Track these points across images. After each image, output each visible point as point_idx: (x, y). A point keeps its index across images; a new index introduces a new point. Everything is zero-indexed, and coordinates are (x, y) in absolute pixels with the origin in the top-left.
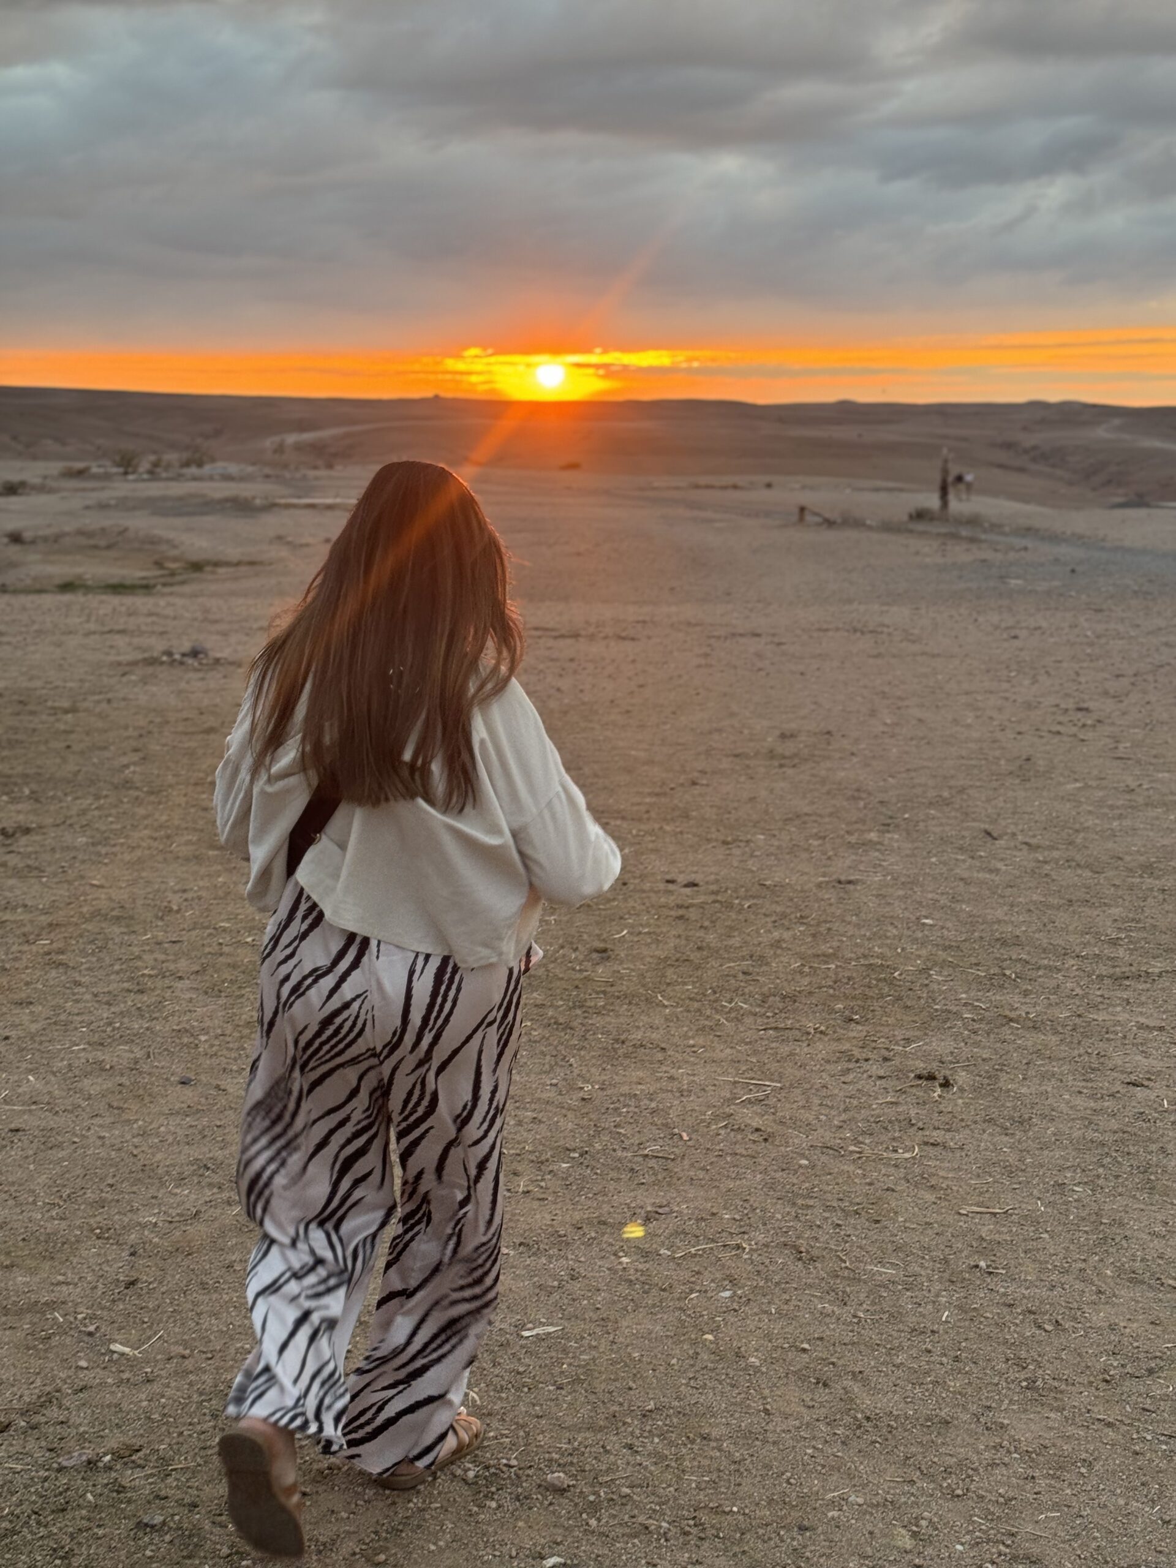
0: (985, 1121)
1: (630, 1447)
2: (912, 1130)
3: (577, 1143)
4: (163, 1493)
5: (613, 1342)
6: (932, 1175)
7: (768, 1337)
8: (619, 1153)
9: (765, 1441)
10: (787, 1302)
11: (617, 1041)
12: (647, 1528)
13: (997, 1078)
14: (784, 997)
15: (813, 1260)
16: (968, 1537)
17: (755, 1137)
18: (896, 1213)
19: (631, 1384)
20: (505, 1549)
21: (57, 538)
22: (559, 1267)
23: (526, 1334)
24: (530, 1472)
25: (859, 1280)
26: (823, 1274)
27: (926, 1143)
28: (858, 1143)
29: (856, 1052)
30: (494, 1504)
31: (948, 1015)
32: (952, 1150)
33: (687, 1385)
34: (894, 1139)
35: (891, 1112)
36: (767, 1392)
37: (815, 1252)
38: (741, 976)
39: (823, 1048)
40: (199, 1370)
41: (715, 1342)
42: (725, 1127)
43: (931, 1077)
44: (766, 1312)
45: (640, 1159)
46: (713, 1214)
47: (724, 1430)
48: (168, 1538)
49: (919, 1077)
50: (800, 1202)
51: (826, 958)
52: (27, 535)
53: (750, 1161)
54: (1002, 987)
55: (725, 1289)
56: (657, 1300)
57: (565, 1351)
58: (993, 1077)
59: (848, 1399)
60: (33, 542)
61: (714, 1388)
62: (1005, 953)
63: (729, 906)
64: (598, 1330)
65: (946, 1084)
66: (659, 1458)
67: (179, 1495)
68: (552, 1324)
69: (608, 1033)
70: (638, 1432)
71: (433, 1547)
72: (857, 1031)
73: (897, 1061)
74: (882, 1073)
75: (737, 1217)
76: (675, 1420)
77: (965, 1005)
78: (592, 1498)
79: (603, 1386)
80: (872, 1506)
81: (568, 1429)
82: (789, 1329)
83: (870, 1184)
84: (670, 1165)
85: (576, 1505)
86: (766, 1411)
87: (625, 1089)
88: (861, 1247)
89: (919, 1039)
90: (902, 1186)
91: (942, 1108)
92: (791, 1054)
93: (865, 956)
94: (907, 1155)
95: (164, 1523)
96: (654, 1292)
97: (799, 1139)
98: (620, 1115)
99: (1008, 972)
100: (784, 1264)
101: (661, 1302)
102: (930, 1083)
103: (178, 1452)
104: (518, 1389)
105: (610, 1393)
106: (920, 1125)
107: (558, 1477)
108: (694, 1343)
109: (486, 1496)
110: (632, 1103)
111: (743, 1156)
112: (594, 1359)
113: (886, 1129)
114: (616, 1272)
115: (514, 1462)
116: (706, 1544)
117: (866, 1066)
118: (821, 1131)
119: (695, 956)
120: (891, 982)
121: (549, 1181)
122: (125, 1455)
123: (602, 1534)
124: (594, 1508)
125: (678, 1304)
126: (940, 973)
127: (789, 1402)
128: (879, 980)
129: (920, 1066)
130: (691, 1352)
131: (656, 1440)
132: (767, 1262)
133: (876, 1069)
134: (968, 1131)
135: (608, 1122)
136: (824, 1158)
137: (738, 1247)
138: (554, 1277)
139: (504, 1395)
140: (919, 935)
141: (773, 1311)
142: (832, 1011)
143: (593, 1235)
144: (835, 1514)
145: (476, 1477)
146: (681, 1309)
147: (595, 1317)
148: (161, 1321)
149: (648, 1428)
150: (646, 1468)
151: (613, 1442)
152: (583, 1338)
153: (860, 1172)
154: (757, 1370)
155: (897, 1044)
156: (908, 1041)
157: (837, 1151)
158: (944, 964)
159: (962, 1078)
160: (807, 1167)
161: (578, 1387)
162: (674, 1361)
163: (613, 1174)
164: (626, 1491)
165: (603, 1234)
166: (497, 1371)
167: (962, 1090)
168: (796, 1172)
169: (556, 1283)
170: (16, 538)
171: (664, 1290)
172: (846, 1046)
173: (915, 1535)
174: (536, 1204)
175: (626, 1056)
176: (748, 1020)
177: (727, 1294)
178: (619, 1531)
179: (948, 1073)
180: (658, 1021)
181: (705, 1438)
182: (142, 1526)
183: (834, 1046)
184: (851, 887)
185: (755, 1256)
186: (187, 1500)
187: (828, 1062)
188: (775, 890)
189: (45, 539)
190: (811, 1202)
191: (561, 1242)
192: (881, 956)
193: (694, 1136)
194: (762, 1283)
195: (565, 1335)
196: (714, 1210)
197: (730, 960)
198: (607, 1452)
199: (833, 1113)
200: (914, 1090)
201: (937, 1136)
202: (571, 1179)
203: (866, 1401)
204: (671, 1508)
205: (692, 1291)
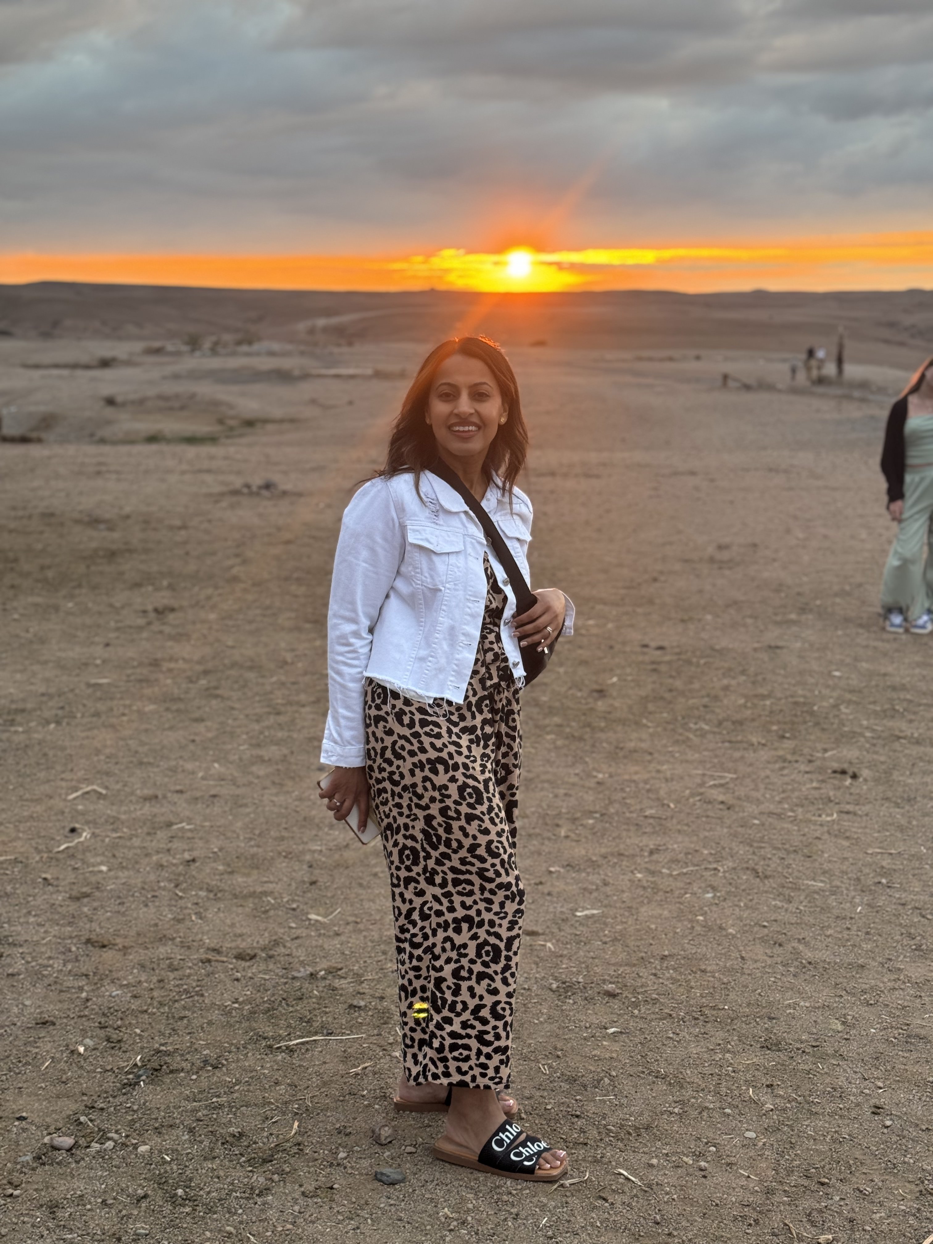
0: (883, 799)
1: (655, 975)
2: (831, 805)
3: (597, 808)
4: (361, 991)
5: (637, 920)
6: (846, 831)
7: (740, 919)
8: (628, 815)
9: (743, 974)
10: (751, 900)
11: (617, 748)
12: (671, 1015)
13: (891, 774)
14: (734, 723)
15: (766, 877)
16: (878, 1026)
17: (721, 806)
18: (823, 852)
19: (651, 942)
20: (582, 1024)
21: (141, 402)
22: (595, 879)
23: (578, 914)
24: (593, 985)
25: (799, 889)
26: (775, 886)
27: (842, 812)
28: (792, 810)
29: (789, 757)
30: (571, 1001)
31: (854, 734)
32: (861, 816)
33: (688, 943)
34: (819, 809)
35: (816, 794)
36: (741, 948)
37: (768, 873)
38: (702, 709)
39: (764, 755)
40: (367, 930)
41: (705, 920)
42: (700, 800)
43: (844, 772)
44: (737, 906)
45: (642, 819)
46: (696, 851)
47: (715, 967)
48: (370, 1013)
49: (835, 772)
50: (755, 845)
51: (763, 697)
52: (119, 399)
53: (719, 821)
54: (893, 717)
55: (708, 892)
56: (663, 898)
57: (605, 924)
58: (888, 773)
59: (796, 953)
60: (124, 404)
61: (706, 946)
62: (894, 695)
63: (689, 662)
64: (627, 914)
65: (854, 777)
66: (674, 981)
67: (371, 992)
68: (595, 909)
69: (610, 743)
70: (659, 967)
71: (536, 1021)
72: (788, 744)
73: (818, 763)
74: (807, 769)
75: (713, 852)
76: (682, 962)
77: (867, 728)
78: (633, 1000)
79: (633, 943)
80: (816, 1008)
81: (614, 965)
82: (754, 915)
83: (804, 835)
84: (663, 822)
85: (624, 1003)
86: (743, 958)
87: (626, 777)
88: (799, 871)
89: (833, 749)
90: (826, 836)
91: (852, 790)
92: (742, 757)
93: (792, 696)
94: (829, 819)
95: (366, 1006)
96: (661, 893)
97: (752, 809)
98: (625, 792)
99: (897, 707)
100: (747, 879)
101: (666, 898)
102: (843, 776)
103: (366, 971)
104: (577, 943)
105: (638, 946)
106: (837, 801)
107: (610, 987)
108: (691, 921)
109: (566, 997)
110: (633, 785)
111: (713, 817)
112: (625, 929)
113: (813, 803)
114: (634, 882)
115: (581, 980)
116: (709, 1025)
117: (796, 765)
118: (767, 804)
119: (668, 696)
120: (812, 713)
121: (580, 831)
122: (332, 971)
123: (642, 1018)
124: (636, 1005)
125: (677, 900)
126: (847, 708)
127: (757, 954)
128: (802, 712)
129: (836, 766)
130: (689, 926)
131: (671, 971)
132: (736, 878)
133: (803, 767)
134: (870, 806)
135: (619, 796)
136: (770, 820)
137: (715, 869)
138: (592, 883)
139: (569, 946)
140: (831, 682)
141: (742, 904)
142: (769, 731)
143: (615, 860)
144: (792, 1011)
145: (558, 987)
146: (680, 903)
147: (623, 906)
148: (337, 903)
149: (665, 965)
150: (666, 985)
151: (643, 972)
152: (616, 917)
153: (796, 828)
154: (734, 936)
155: (818, 752)
156: (825, 750)
157: (779, 816)
158: (849, 702)
159: (865, 773)
160: (758, 825)
161: (616, 943)
162: (678, 930)
163: (625, 827)
164: (654, 996)
165: (622, 861)
166: (562, 933)
167: (866, 780)
168: (751, 827)
169: (594, 887)
170: (110, 402)
171: (667, 892)
172: (781, 753)
173: (844, 1023)
174: (574, 844)
175: (625, 757)
176: (710, 736)
177: (710, 895)
178: (653, 1016)
179: (856, 770)
180: (644, 736)
181: (704, 971)
182: (352, 1006)
183: (773, 753)
184: (778, 651)
185: (727, 875)
186: (377, 995)
187: (769, 762)
188: (722, 652)
189: (133, 402)
190: (763, 845)
191: (594, 865)
192: (804, 697)
193: (679, 805)
194: (733, 890)
195: (604, 915)
196: (697, 848)
197: (693, 698)
198: (640, 977)
199: (775, 793)
200: (831, 781)
201: (850, 808)
202: (596, 830)
203: (809, 955)
204: (685, 1006)
205: (686, 893)
